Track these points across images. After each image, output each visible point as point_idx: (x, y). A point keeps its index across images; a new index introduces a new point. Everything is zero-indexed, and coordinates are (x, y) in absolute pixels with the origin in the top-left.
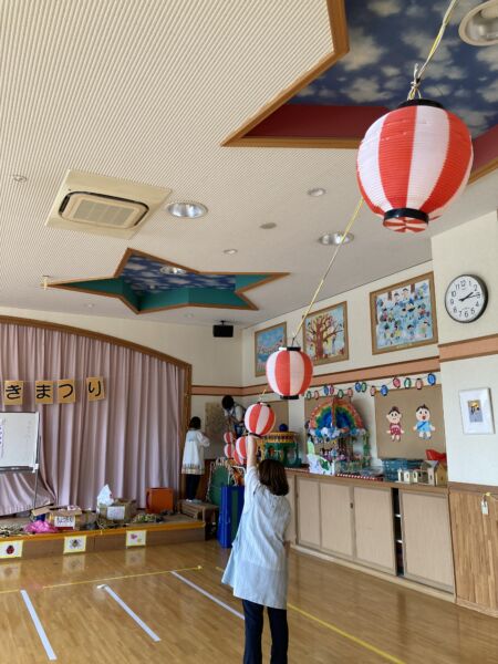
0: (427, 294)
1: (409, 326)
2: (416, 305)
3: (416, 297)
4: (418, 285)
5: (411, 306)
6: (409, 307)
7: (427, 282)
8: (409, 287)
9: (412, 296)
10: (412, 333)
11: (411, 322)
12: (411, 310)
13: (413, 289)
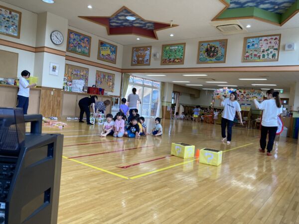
0: (18, 19)
1: (5, 26)
2: (11, 20)
3: (11, 17)
4: (13, 13)
5: (8, 19)
6: (7, 19)
7: (18, 15)
8: (9, 11)
9: (10, 16)
10: (7, 30)
11: (7, 25)
12: (8, 21)
13: (10, 13)
